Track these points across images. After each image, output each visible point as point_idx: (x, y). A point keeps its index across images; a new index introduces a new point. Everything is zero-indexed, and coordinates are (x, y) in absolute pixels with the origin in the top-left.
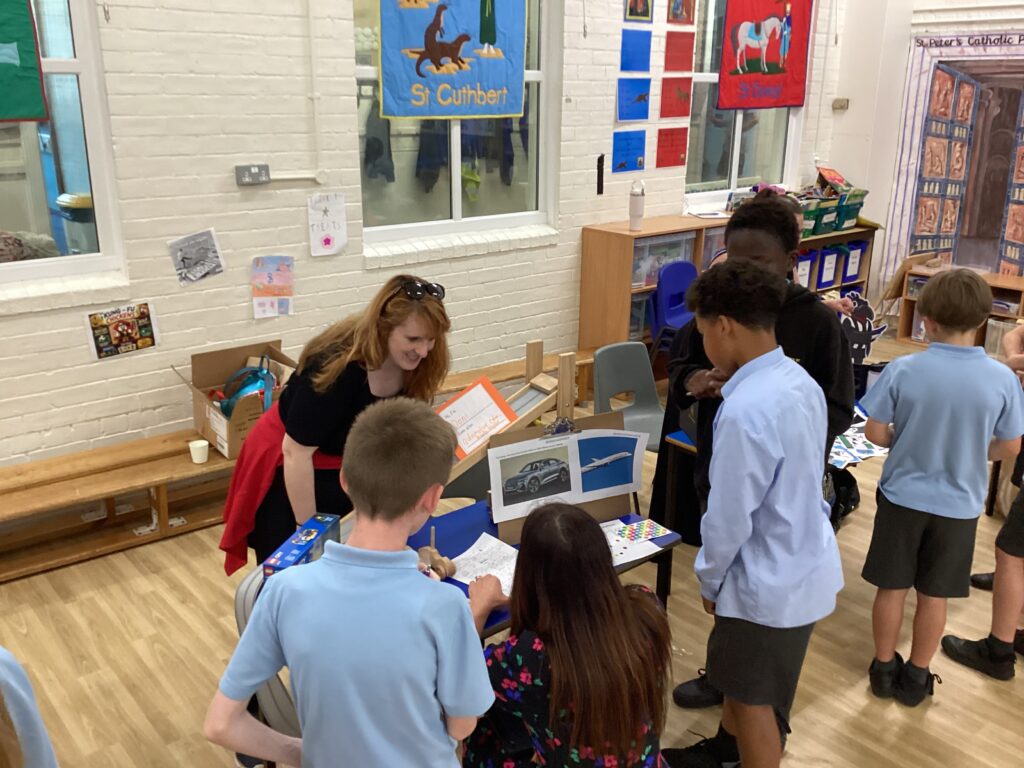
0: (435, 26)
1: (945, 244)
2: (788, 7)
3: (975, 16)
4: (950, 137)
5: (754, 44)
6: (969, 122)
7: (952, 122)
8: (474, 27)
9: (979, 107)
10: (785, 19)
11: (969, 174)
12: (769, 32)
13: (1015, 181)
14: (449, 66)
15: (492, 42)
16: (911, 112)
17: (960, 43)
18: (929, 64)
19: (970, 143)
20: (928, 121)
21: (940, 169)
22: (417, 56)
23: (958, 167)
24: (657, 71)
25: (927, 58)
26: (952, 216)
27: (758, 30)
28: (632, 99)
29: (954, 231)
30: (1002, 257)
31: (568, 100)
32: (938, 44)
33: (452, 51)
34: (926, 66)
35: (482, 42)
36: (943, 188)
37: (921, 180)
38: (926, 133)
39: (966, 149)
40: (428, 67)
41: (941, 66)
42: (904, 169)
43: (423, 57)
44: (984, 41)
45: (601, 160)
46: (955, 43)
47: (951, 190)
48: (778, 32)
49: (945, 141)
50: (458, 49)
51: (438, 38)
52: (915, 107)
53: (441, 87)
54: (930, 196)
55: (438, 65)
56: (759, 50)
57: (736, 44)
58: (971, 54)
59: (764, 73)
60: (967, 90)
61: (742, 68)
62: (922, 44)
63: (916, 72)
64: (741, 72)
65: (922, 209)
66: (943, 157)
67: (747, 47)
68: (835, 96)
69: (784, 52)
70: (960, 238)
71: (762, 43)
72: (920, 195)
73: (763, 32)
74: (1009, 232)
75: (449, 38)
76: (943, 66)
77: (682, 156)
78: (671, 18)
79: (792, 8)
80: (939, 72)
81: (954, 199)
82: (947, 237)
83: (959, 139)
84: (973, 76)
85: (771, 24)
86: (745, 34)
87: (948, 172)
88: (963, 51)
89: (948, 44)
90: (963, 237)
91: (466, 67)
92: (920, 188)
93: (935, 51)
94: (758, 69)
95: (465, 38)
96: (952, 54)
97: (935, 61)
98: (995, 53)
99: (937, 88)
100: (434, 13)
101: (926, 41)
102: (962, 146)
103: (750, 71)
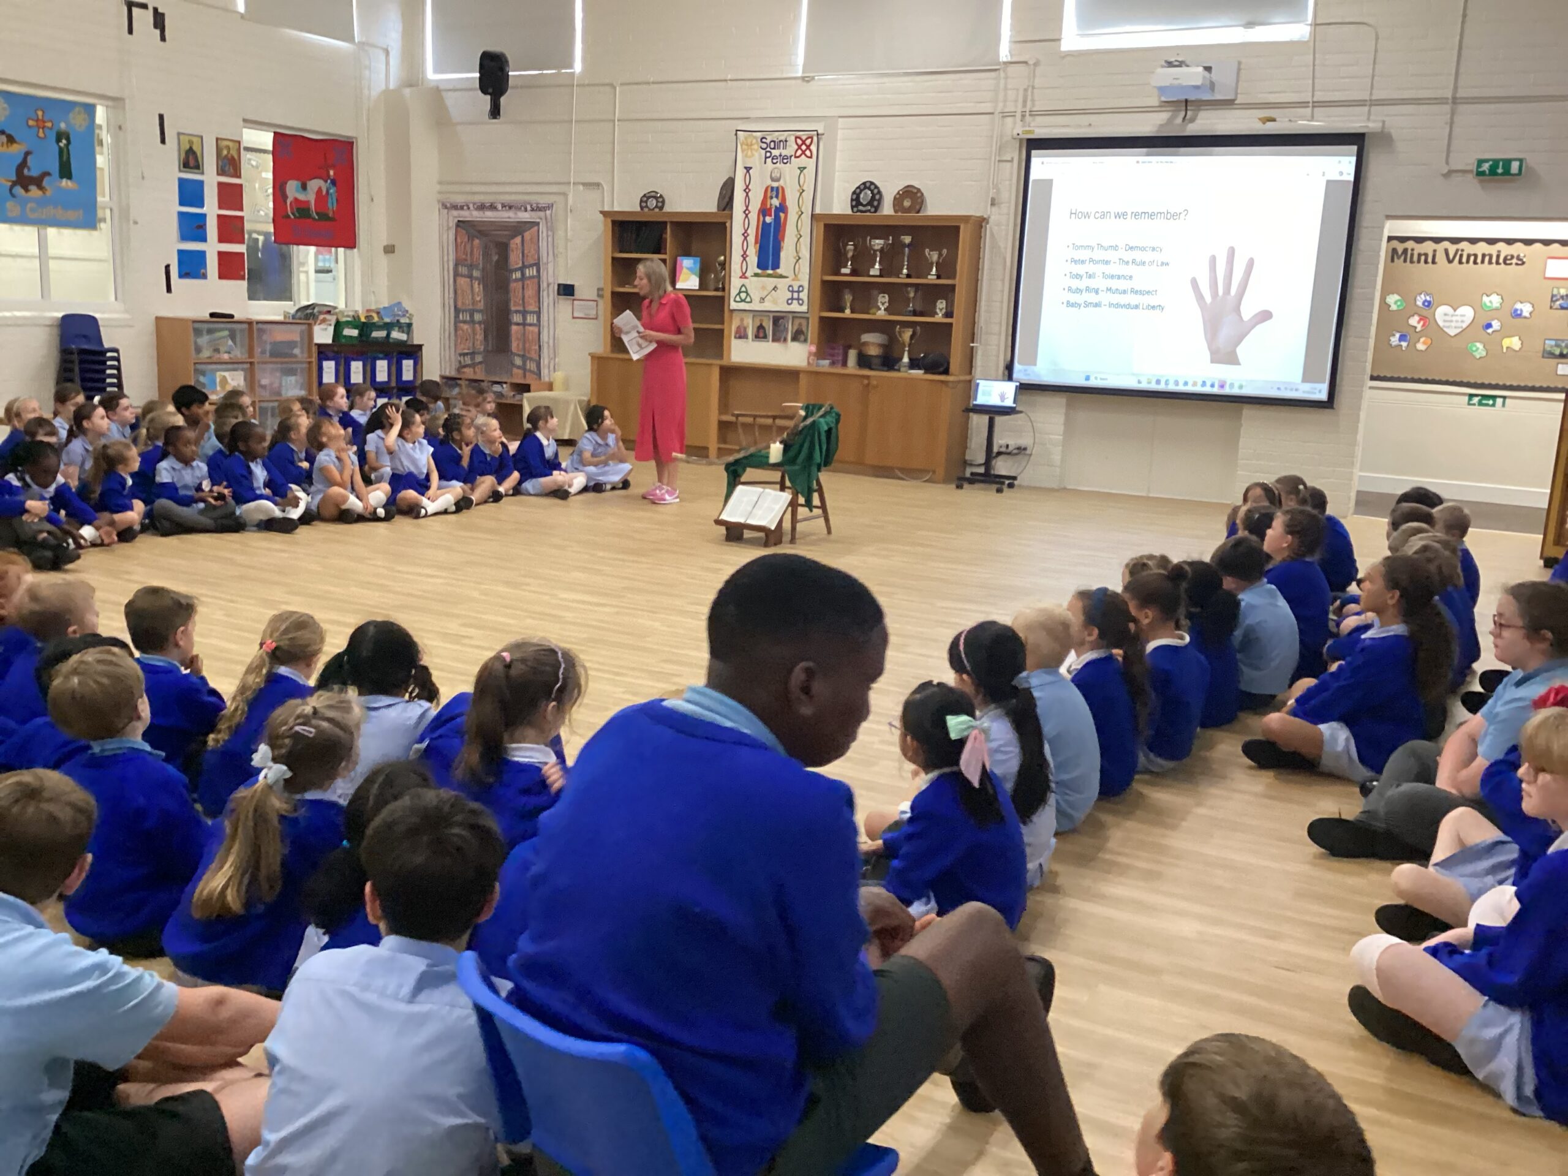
0: (23, 164)
1: (479, 358)
2: (332, 173)
3: (476, 189)
4: (470, 277)
5: (302, 197)
6: (481, 265)
7: (471, 266)
8: (54, 167)
9: (486, 254)
10: (329, 181)
11: (486, 304)
12: (316, 190)
13: (513, 308)
14: (34, 191)
15: (69, 176)
16: (446, 258)
17: (469, 208)
18: (452, 224)
19: (483, 281)
20: (456, 265)
21: (468, 301)
22: (10, 184)
23: (478, 299)
24: (211, 208)
25: (451, 218)
26: (480, 337)
27: (304, 187)
28: (192, 227)
29: (482, 347)
30: (513, 365)
31: (136, 223)
32: (455, 207)
33: (38, 182)
34: (451, 225)
35: (62, 177)
36: (472, 316)
37: (457, 311)
38: (456, 274)
39: (481, 286)
40: (18, 190)
41: (461, 224)
42: (447, 303)
43: (14, 184)
44: (482, 207)
45: (167, 267)
46: (465, 208)
47: (478, 317)
48: (324, 192)
49: (468, 280)
50: (42, 181)
51: (26, 171)
52: (448, 254)
53: (29, 205)
54: (465, 322)
55: (27, 190)
56: (307, 202)
57: (285, 197)
58: (475, 215)
59: (314, 219)
60: (477, 242)
61: (293, 214)
62: (446, 207)
63: (446, 228)
64: (292, 217)
65: (460, 332)
66: (469, 292)
67: (296, 199)
68: (385, 243)
69: (332, 205)
70: (486, 351)
71: (310, 197)
72: (457, 321)
73: (308, 187)
74: (514, 346)
75: (33, 171)
76: (460, 224)
77: (242, 273)
78: (220, 172)
79: (335, 174)
80: (459, 229)
81: (480, 323)
82: (479, 353)
83: (477, 279)
84: (480, 232)
85: (314, 184)
86: (292, 188)
87: (473, 304)
88: (472, 215)
89: (462, 208)
90: (488, 351)
91: (48, 193)
92: (457, 316)
93: (455, 213)
94: (309, 216)
95: (47, 174)
96: (465, 215)
97: (456, 220)
98: (489, 215)
99: (459, 240)
100: (22, 155)
101: (448, 205)
102: (479, 284)
103: (300, 217)
